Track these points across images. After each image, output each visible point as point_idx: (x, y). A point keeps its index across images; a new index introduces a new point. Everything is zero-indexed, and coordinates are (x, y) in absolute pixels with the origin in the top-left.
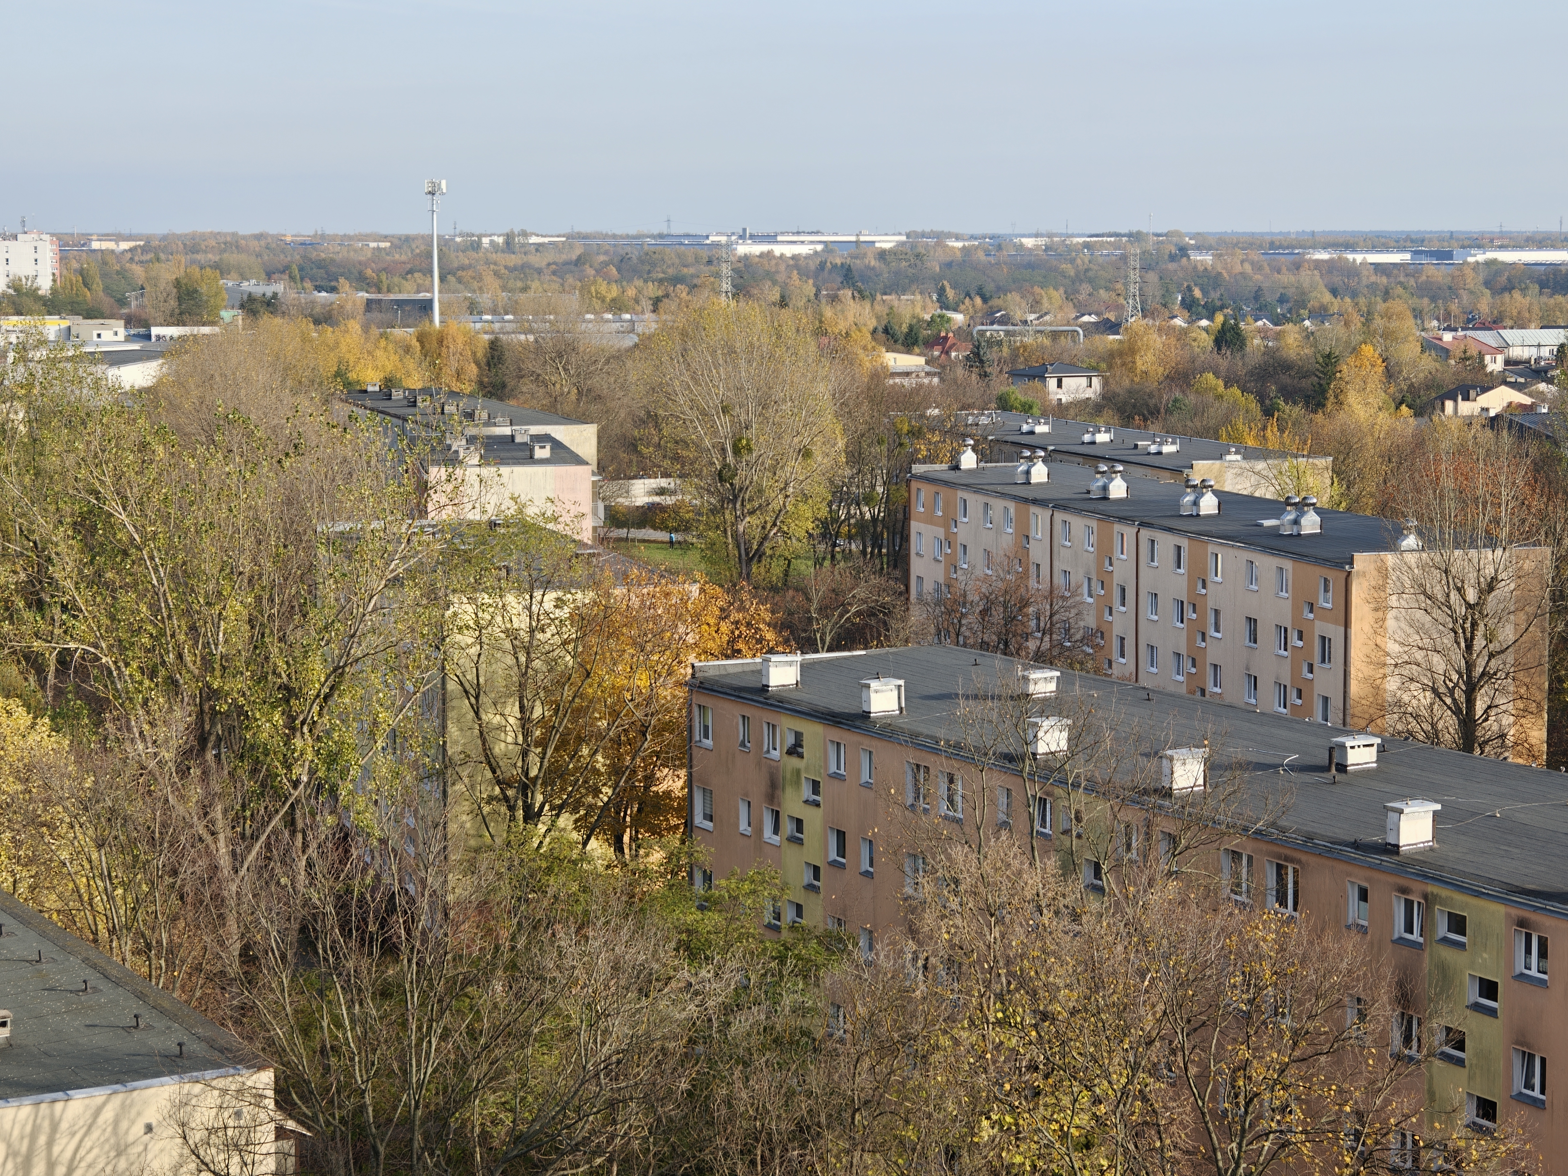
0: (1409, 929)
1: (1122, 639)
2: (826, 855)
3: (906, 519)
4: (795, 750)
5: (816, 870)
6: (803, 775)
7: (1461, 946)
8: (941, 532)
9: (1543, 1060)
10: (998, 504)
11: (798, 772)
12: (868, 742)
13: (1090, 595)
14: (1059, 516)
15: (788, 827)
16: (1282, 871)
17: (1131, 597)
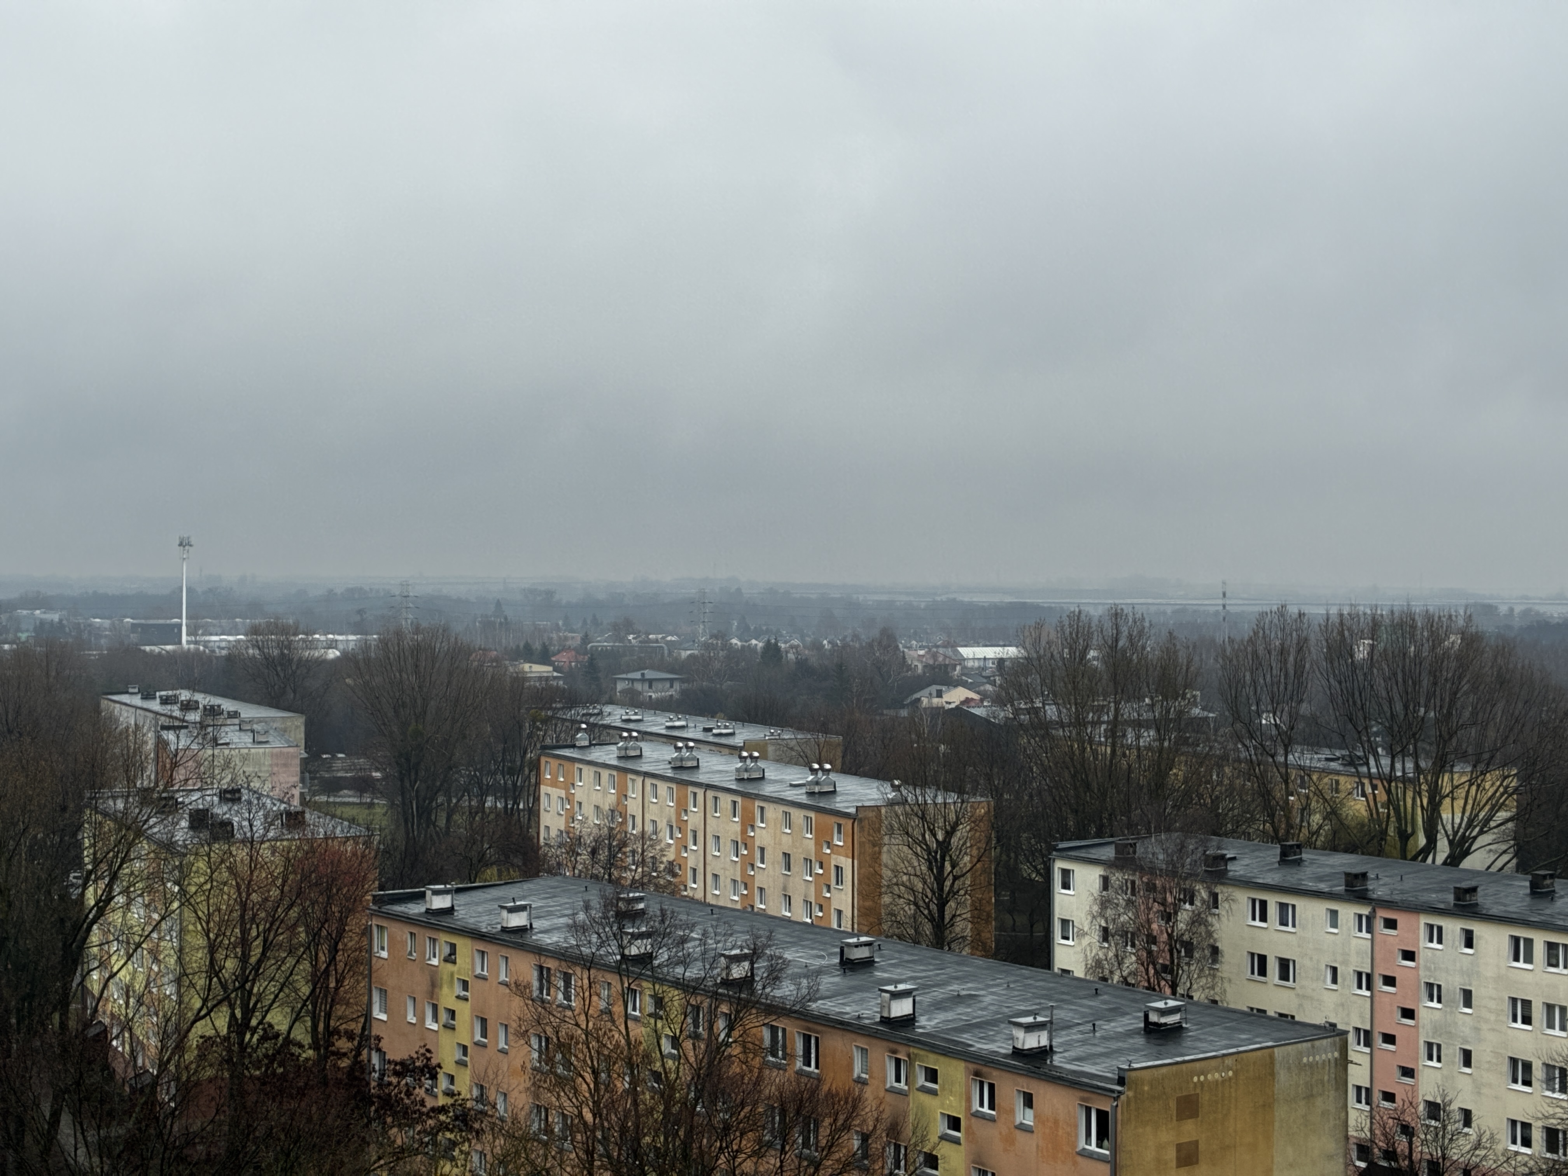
0: (898, 1080)
1: (695, 870)
2: (473, 1036)
3: (538, 784)
4: (450, 958)
5: (465, 1048)
6: (456, 976)
7: (934, 1092)
8: (563, 793)
10: (605, 774)
11: (452, 975)
12: (504, 952)
13: (671, 838)
14: (648, 781)
15: (443, 1017)
16: (807, 1039)
17: (700, 839)
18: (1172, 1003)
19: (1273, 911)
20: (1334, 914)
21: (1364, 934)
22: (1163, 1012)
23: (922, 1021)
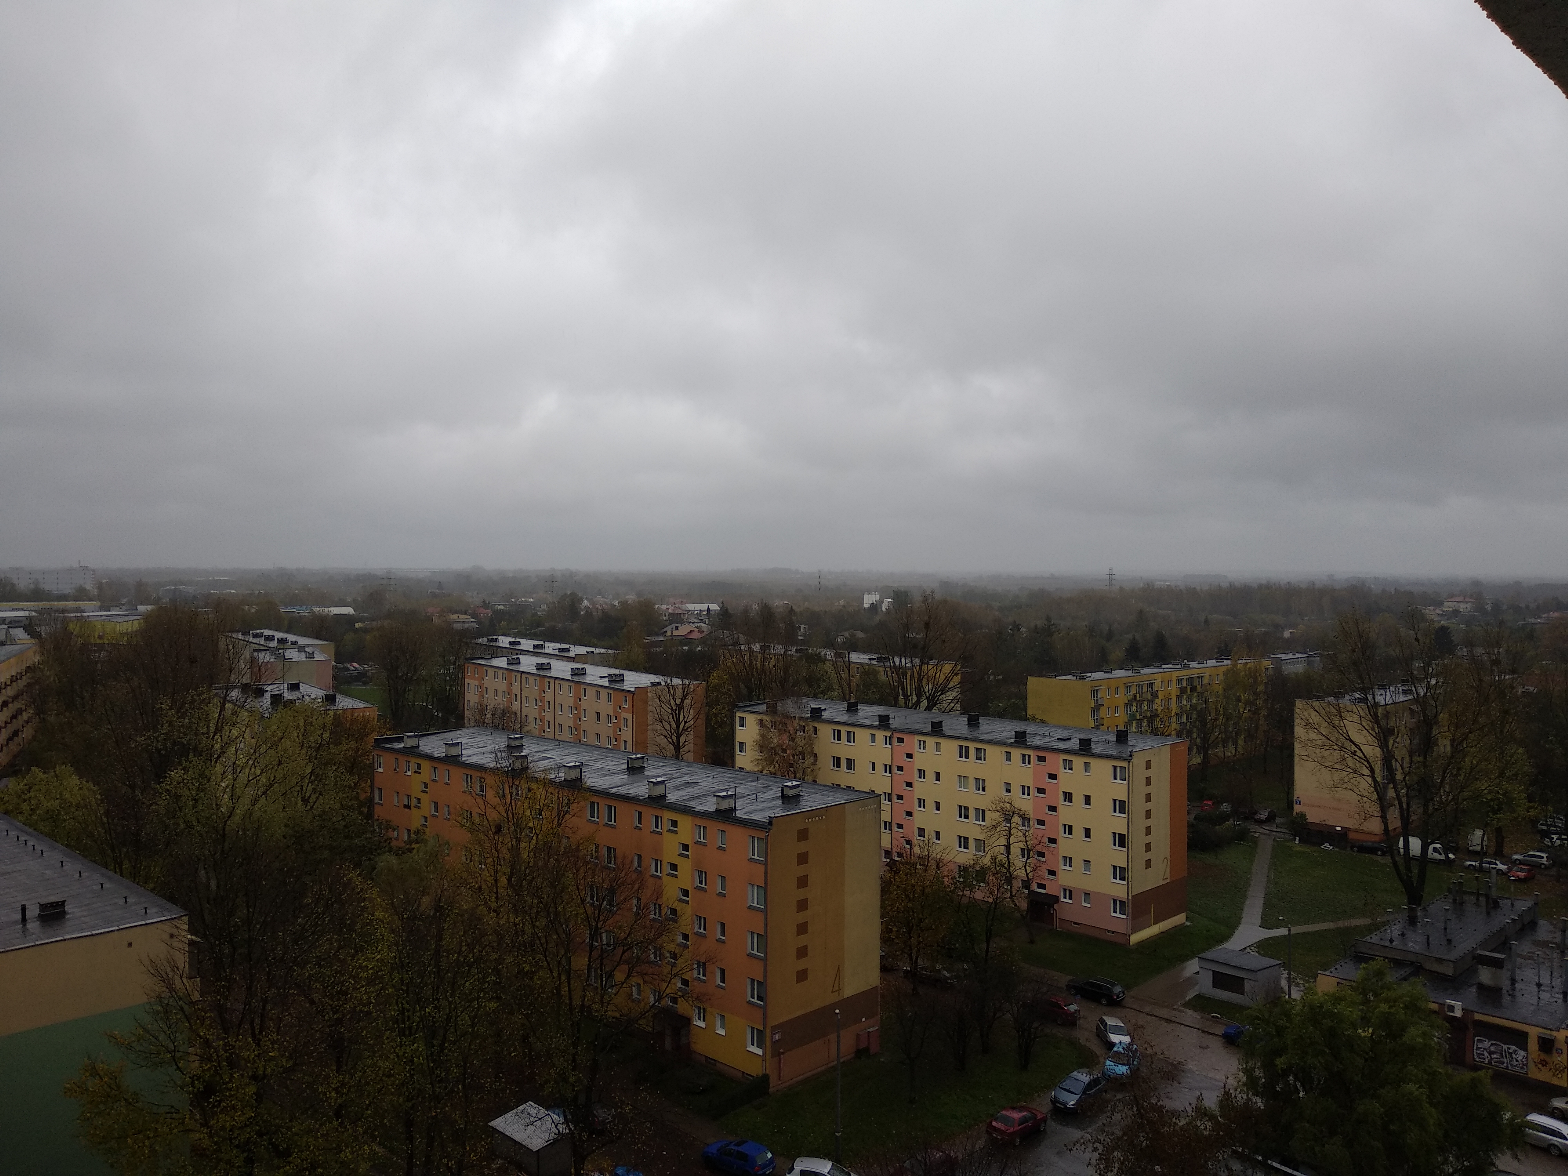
1: (549, 722)
2: (430, 812)
3: (463, 678)
4: (417, 771)
5: (426, 818)
6: (421, 781)
7: (676, 832)
8: (477, 683)
9: (706, 873)
10: (500, 673)
11: (419, 780)
12: (447, 768)
13: (536, 706)
15: (414, 801)
16: (610, 807)
17: (552, 704)
18: (795, 783)
19: (844, 736)
20: (873, 735)
21: (888, 746)
22: (791, 788)
23: (669, 796)
